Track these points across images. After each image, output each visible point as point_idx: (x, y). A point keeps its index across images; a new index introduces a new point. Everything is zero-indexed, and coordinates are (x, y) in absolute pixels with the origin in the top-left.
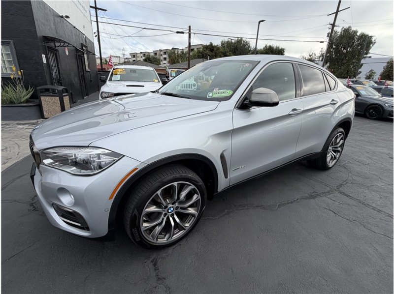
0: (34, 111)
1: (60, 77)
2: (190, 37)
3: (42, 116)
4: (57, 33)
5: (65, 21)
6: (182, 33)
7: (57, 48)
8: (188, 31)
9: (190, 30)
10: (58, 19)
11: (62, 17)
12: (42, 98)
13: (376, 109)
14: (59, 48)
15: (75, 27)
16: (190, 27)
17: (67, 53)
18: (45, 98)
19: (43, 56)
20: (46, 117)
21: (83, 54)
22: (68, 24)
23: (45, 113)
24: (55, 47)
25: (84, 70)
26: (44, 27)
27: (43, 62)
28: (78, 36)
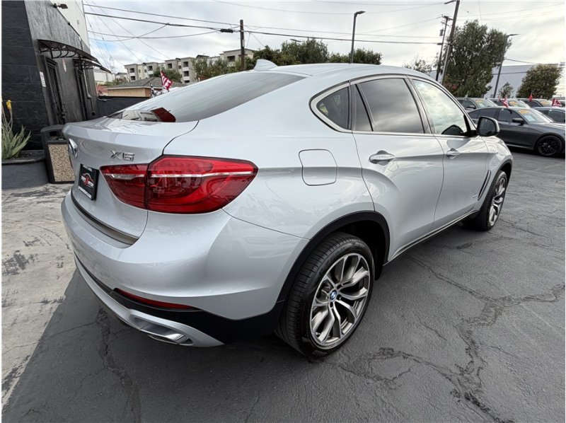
0: (37, 170)
1: (62, 110)
2: (242, 38)
3: (50, 179)
4: (51, 33)
5: (58, 14)
6: (230, 31)
7: (54, 59)
8: (239, 29)
9: (242, 27)
10: (51, 10)
11: (55, 6)
12: (51, 147)
13: (552, 142)
14: (56, 60)
15: (69, 24)
16: (242, 22)
17: (65, 69)
18: (57, 146)
19: (41, 74)
20: (57, 179)
21: (82, 69)
22: (61, 17)
23: (55, 174)
24: (52, 58)
25: (85, 96)
26: (37, 24)
27: (41, 85)
28: (74, 39)
